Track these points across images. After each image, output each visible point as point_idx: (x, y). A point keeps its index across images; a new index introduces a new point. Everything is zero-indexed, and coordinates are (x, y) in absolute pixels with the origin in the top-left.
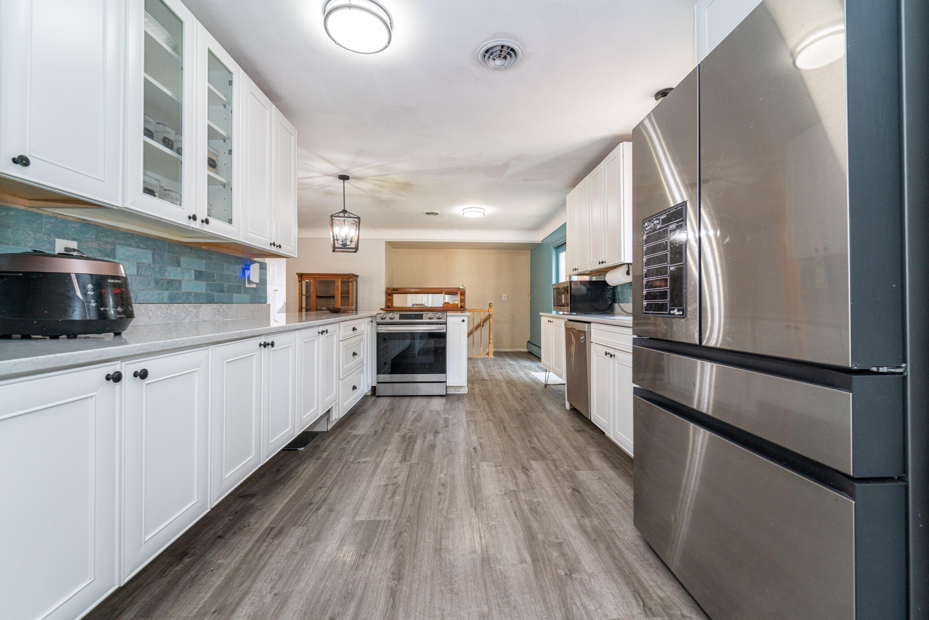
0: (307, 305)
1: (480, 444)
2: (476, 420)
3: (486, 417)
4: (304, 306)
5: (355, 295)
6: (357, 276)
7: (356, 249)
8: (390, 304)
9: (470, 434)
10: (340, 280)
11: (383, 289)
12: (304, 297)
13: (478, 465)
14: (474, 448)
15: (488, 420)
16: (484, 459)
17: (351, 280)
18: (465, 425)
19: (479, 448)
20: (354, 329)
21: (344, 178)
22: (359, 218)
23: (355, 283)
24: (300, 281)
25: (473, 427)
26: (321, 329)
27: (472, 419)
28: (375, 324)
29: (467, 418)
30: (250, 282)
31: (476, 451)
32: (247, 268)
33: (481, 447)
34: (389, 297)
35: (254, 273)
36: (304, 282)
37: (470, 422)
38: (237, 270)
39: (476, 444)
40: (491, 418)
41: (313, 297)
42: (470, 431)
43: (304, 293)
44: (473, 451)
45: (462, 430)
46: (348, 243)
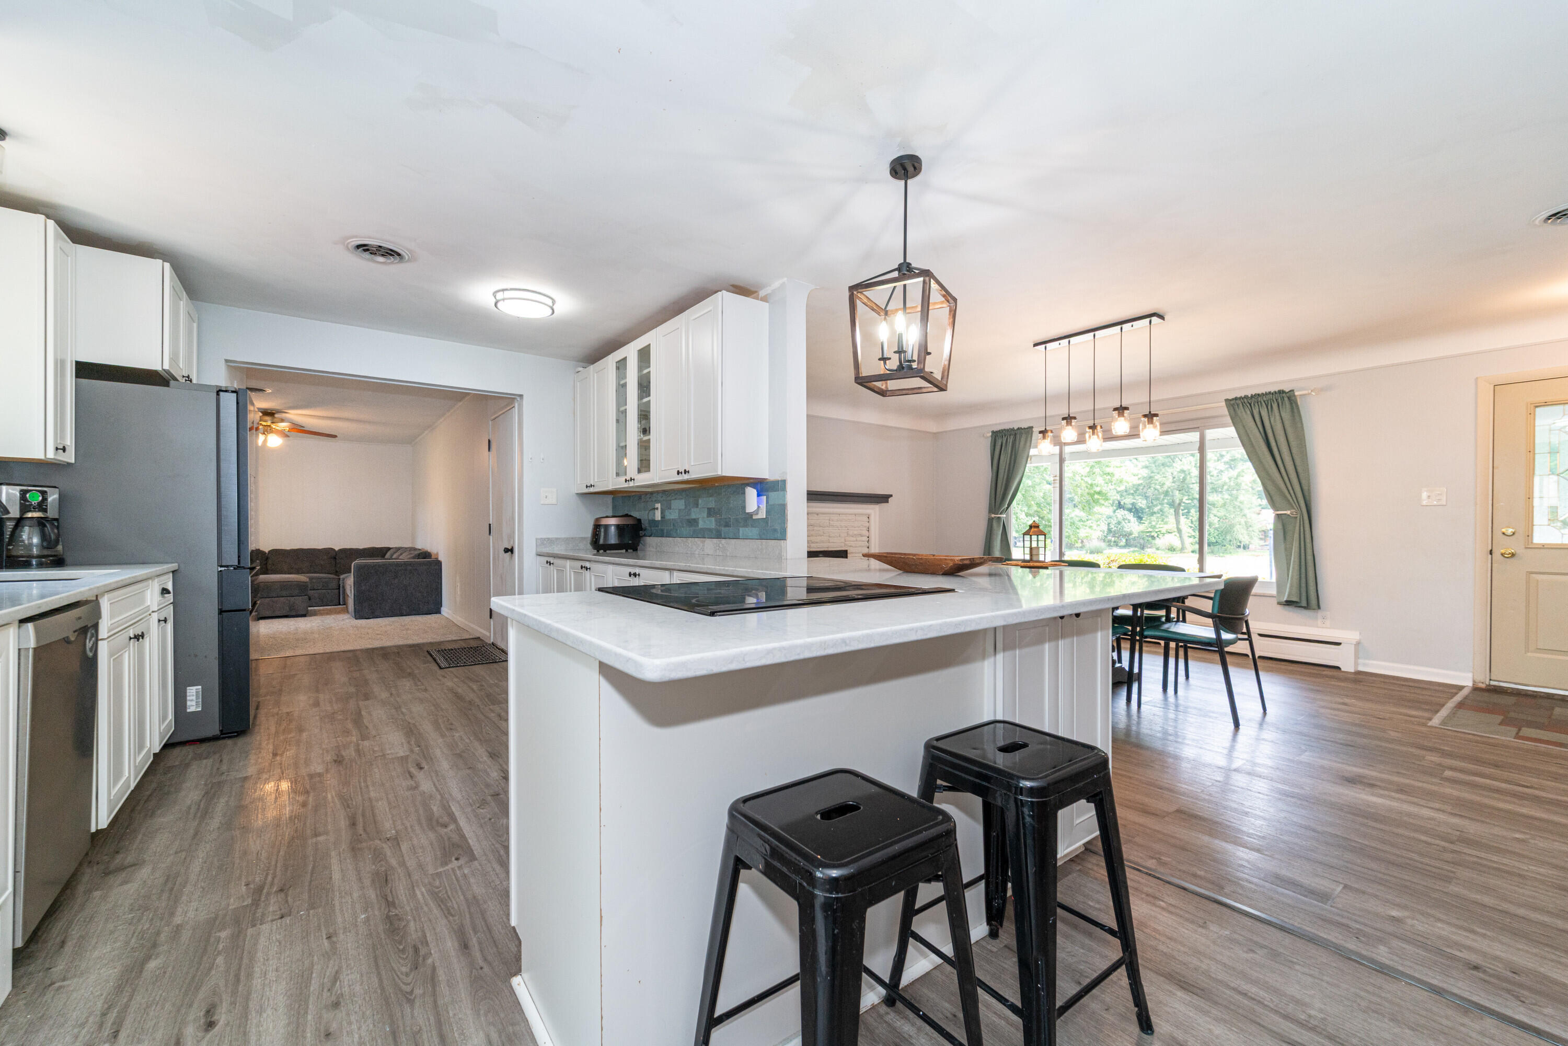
1: (411, 777)
2: (432, 828)
3: (405, 847)
9: (437, 790)
13: (412, 751)
14: (421, 768)
15: (395, 841)
16: (404, 759)
18: (455, 809)
19: (413, 770)
25: (435, 809)
27: (443, 831)
29: (459, 829)
31: (417, 765)
33: (409, 773)
37: (446, 819)
39: (420, 776)
40: (387, 849)
42: (439, 797)
44: (424, 764)
45: (459, 797)
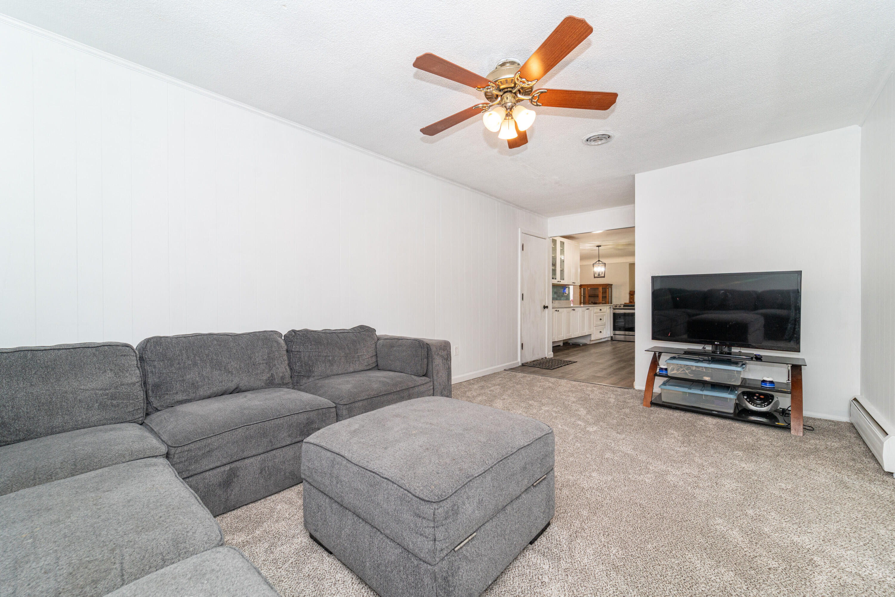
0: (584, 301)
4: (582, 301)
5: (610, 295)
6: (612, 285)
7: (604, 277)
8: (632, 301)
10: (601, 288)
11: (628, 292)
12: (582, 297)
17: (607, 287)
20: (600, 310)
21: (599, 246)
22: (605, 264)
23: (610, 289)
24: (580, 289)
26: (587, 308)
28: (612, 309)
30: (566, 294)
32: (565, 289)
34: (632, 296)
35: (567, 290)
36: (582, 289)
38: (562, 290)
41: (587, 296)
43: (582, 294)
46: (600, 274)
